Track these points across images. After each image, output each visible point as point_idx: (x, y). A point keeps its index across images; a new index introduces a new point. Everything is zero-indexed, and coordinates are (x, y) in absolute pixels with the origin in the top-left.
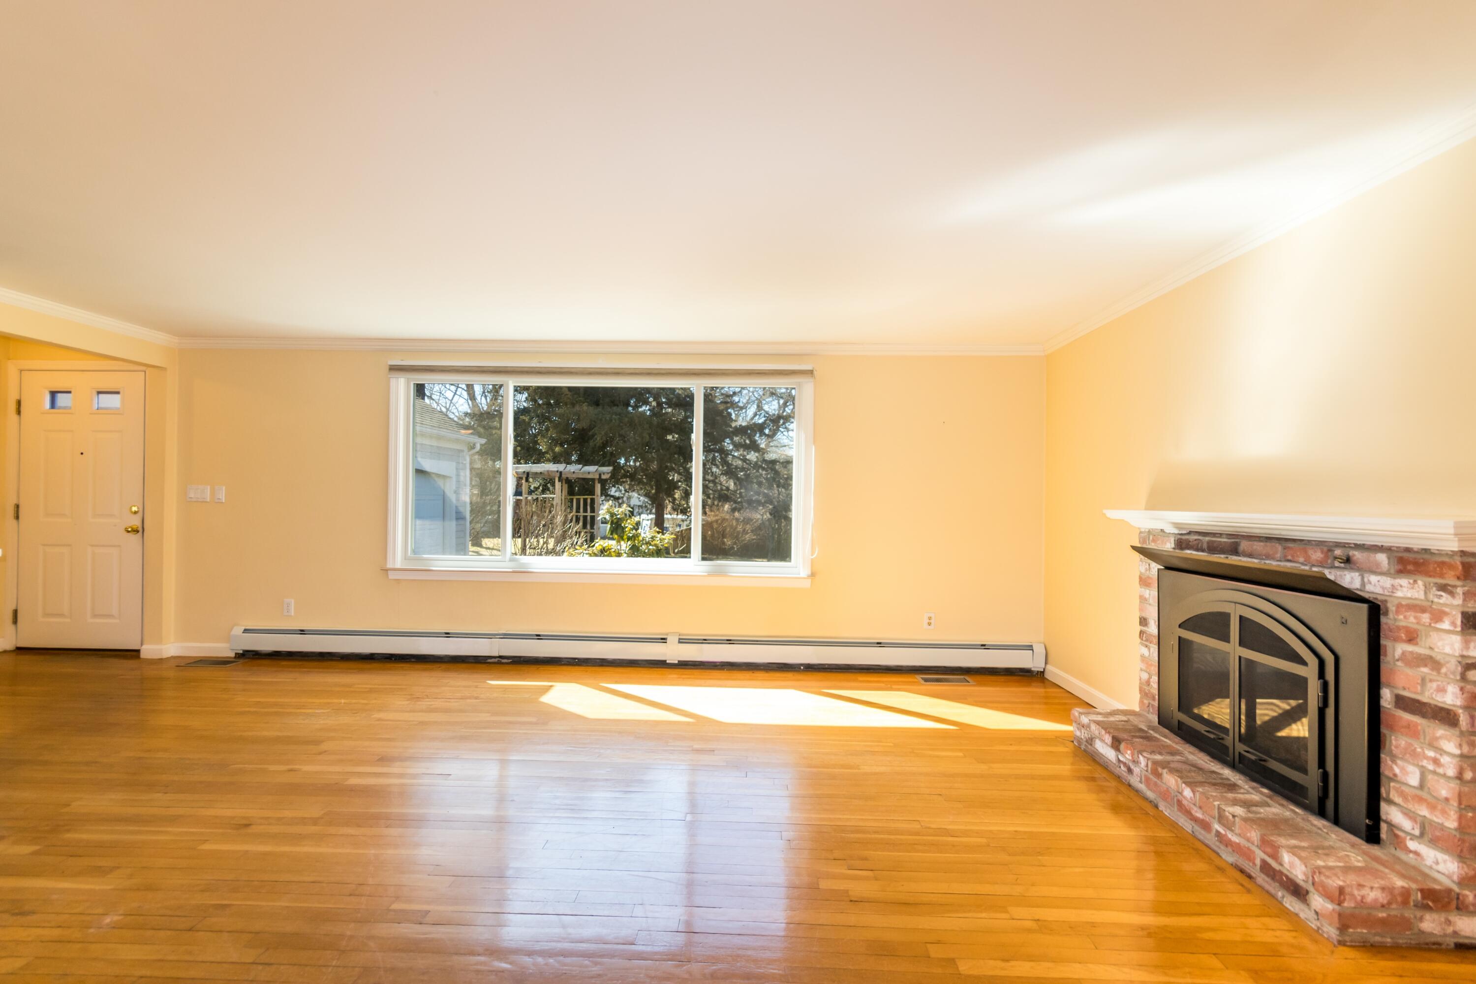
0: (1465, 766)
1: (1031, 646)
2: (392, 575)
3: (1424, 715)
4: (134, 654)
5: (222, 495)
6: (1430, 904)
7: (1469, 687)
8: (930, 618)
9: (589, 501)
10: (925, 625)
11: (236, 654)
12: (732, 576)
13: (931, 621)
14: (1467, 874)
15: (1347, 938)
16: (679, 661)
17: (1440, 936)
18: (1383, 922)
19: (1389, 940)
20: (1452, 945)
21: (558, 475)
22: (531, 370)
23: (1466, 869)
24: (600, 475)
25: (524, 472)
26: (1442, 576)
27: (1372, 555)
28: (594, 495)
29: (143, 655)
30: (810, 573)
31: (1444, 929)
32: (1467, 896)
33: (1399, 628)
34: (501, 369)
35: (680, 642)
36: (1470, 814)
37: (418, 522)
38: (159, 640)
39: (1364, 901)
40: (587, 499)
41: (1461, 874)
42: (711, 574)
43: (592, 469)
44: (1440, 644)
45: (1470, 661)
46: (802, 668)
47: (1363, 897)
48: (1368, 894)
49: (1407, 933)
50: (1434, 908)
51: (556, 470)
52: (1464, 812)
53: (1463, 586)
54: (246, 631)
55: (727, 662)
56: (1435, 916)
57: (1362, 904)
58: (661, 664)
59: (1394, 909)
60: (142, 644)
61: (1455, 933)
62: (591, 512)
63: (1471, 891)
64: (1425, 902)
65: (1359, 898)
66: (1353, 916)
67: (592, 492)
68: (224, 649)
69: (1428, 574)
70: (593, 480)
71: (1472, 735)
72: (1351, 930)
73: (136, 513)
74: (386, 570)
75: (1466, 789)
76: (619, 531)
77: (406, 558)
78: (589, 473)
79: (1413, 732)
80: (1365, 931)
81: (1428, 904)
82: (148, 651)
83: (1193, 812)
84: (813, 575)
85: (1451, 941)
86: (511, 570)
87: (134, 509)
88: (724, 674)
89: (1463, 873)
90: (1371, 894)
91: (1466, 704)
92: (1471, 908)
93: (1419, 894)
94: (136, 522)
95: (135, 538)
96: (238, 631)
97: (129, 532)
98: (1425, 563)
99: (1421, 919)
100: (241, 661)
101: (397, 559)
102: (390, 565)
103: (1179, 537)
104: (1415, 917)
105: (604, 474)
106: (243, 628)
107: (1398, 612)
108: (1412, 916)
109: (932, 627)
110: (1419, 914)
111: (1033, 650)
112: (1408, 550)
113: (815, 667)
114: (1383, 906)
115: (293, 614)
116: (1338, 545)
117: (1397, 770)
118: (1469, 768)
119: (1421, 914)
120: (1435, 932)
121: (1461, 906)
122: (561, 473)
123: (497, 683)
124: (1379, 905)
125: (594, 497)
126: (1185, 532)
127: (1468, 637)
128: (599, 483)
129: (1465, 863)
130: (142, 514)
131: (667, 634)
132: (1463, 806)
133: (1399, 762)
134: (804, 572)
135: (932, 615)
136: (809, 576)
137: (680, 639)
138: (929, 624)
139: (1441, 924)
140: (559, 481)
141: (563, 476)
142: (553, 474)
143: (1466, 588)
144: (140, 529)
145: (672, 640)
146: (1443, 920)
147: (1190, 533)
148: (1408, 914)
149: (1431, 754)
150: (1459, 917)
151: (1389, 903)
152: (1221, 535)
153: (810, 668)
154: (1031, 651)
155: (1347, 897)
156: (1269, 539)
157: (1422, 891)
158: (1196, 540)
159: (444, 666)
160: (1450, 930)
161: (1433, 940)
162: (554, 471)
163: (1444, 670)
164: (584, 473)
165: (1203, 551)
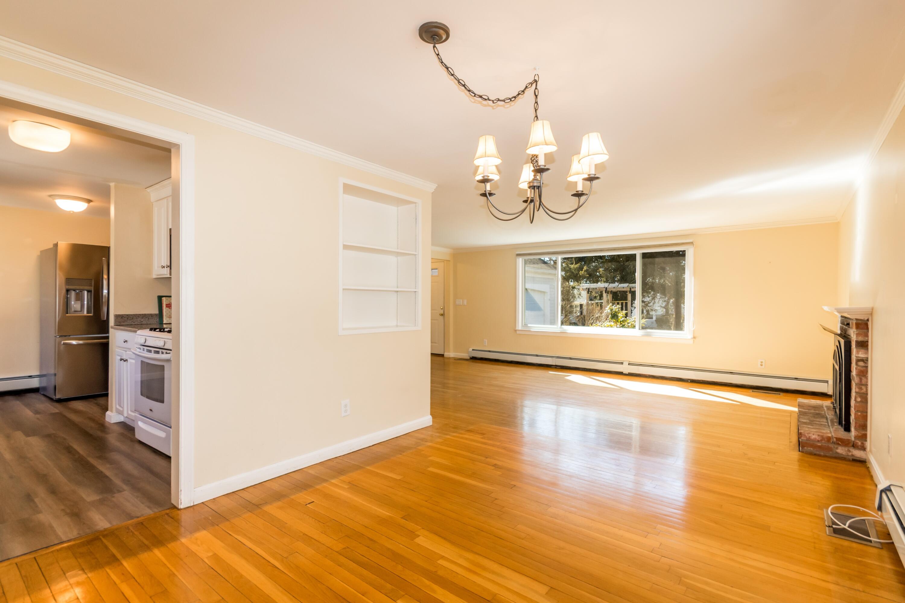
0: (857, 396)
1: (828, 381)
2: (518, 332)
4: (442, 355)
5: (465, 303)
6: (840, 443)
7: (859, 368)
8: (762, 362)
9: (624, 304)
10: (759, 366)
11: (470, 358)
12: (652, 337)
13: (762, 364)
14: (857, 435)
15: (804, 450)
16: (629, 373)
17: (846, 455)
18: (820, 447)
19: (822, 454)
20: (851, 459)
21: (605, 289)
22: (567, 252)
23: (857, 433)
24: (630, 289)
25: (587, 288)
28: (627, 300)
29: (445, 356)
30: (692, 337)
31: (847, 453)
32: (858, 443)
34: (555, 252)
35: (629, 365)
36: (859, 414)
37: (528, 313)
38: (449, 352)
39: (810, 438)
40: (623, 303)
41: (855, 435)
42: (643, 336)
43: (625, 285)
45: (859, 359)
46: (689, 381)
47: (810, 437)
48: (812, 436)
49: (830, 452)
50: (842, 445)
51: (603, 286)
52: (857, 413)
53: (856, 331)
54: (473, 350)
55: (652, 375)
56: (843, 448)
57: (809, 439)
58: (621, 373)
59: (823, 443)
60: (444, 353)
61: (852, 455)
62: (625, 310)
63: (859, 441)
64: (838, 442)
65: (808, 437)
66: (806, 443)
67: (626, 299)
68: (466, 356)
70: (627, 292)
71: (860, 385)
72: (806, 448)
73: (442, 309)
74: (516, 331)
75: (858, 404)
76: (616, 318)
77: (522, 326)
78: (623, 288)
80: (812, 449)
81: (839, 443)
82: (446, 354)
84: (694, 338)
85: (851, 458)
86: (560, 332)
87: (442, 308)
88: (650, 379)
89: (856, 434)
90: (813, 436)
91: (857, 374)
92: (860, 447)
93: (835, 439)
94: (442, 312)
95: (442, 317)
96: (471, 349)
97: (440, 315)
99: (837, 448)
100: (472, 360)
101: (519, 327)
102: (517, 329)
104: (834, 447)
105: (633, 288)
106: (472, 349)
108: (833, 447)
109: (763, 367)
110: (836, 446)
111: (828, 383)
113: (697, 381)
114: (818, 441)
115: (486, 345)
118: (859, 397)
119: (837, 447)
120: (844, 454)
121: (854, 446)
122: (606, 288)
123: (552, 372)
124: (817, 440)
125: (627, 301)
127: (859, 350)
128: (630, 293)
129: (857, 431)
130: (443, 309)
131: (624, 361)
132: (856, 410)
134: (690, 336)
135: (764, 361)
136: (692, 338)
137: (629, 363)
138: (762, 365)
139: (846, 451)
140: (605, 293)
141: (608, 290)
142: (601, 290)
143: (857, 332)
144: (443, 314)
145: (626, 364)
146: (847, 450)
148: (831, 446)
150: (854, 450)
151: (821, 440)
153: (693, 381)
154: (827, 384)
155: (803, 436)
157: (836, 438)
159: (535, 367)
160: (850, 454)
161: (842, 456)
162: (602, 288)
164: (620, 288)
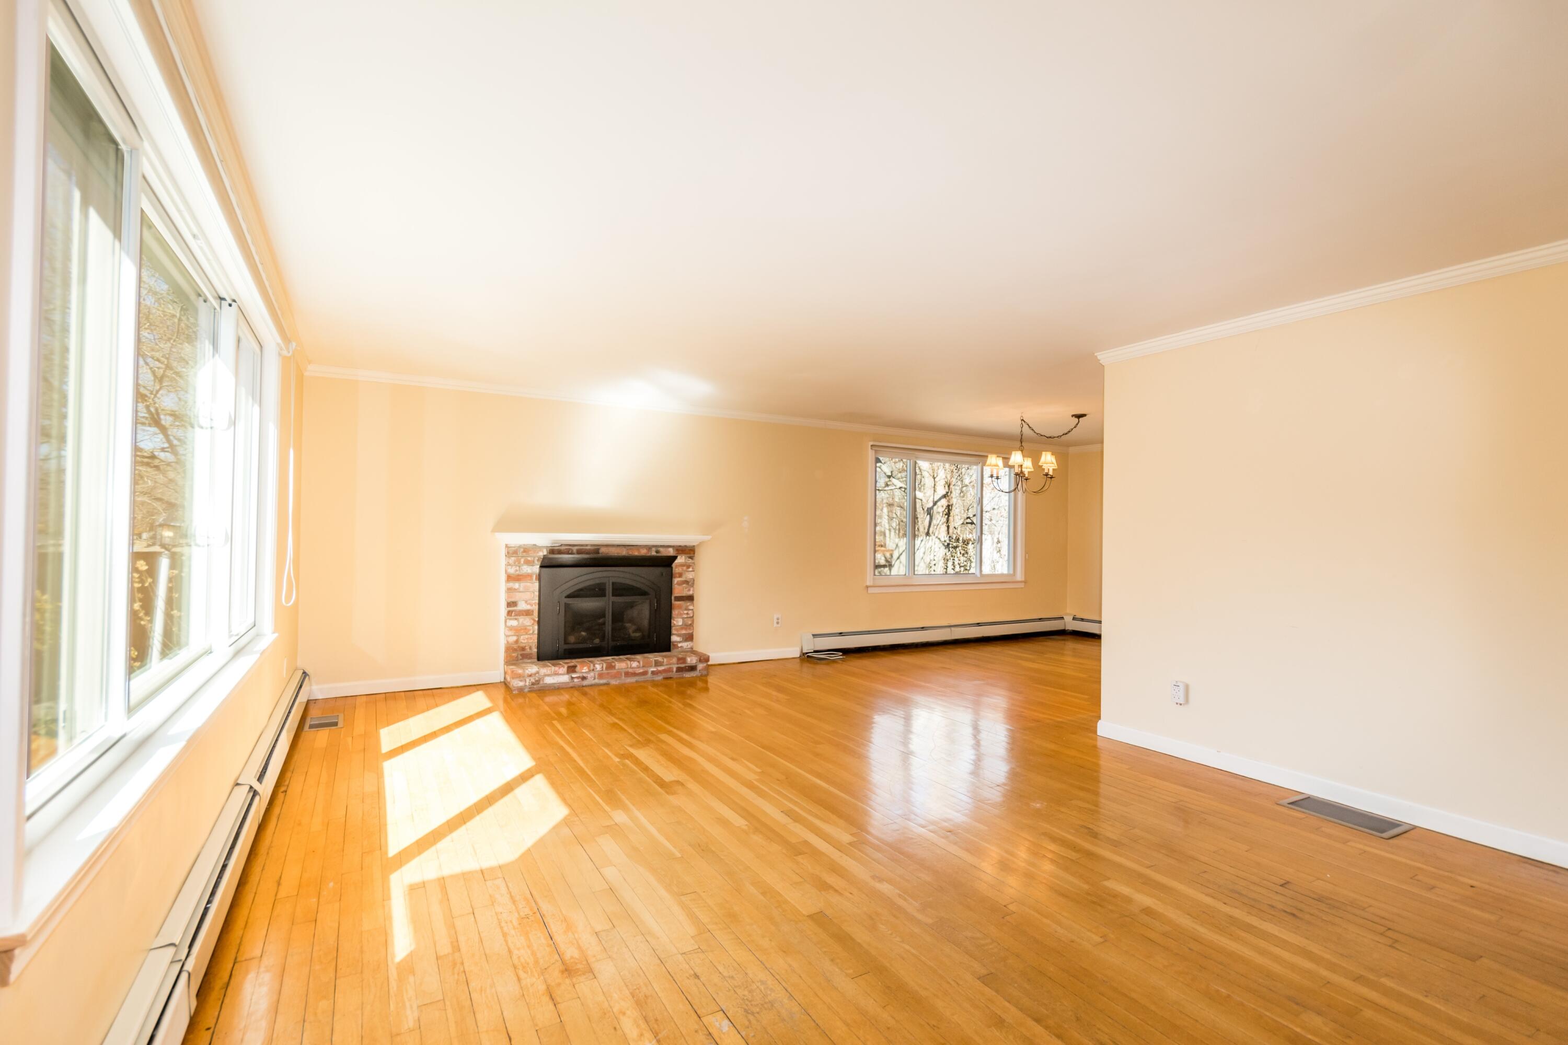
3: (683, 600)
26: (690, 554)
27: (667, 549)
33: (676, 573)
44: (689, 575)
69: (685, 554)
79: (680, 607)
83: (637, 672)
98: (685, 550)
103: (551, 548)
107: (676, 568)
112: (680, 546)
116: (654, 546)
117: (675, 622)
126: (558, 545)
133: (676, 619)
147: (561, 545)
149: (686, 612)
152: (587, 545)
156: (618, 546)
158: (566, 549)
163: (690, 584)
165: (574, 554)
